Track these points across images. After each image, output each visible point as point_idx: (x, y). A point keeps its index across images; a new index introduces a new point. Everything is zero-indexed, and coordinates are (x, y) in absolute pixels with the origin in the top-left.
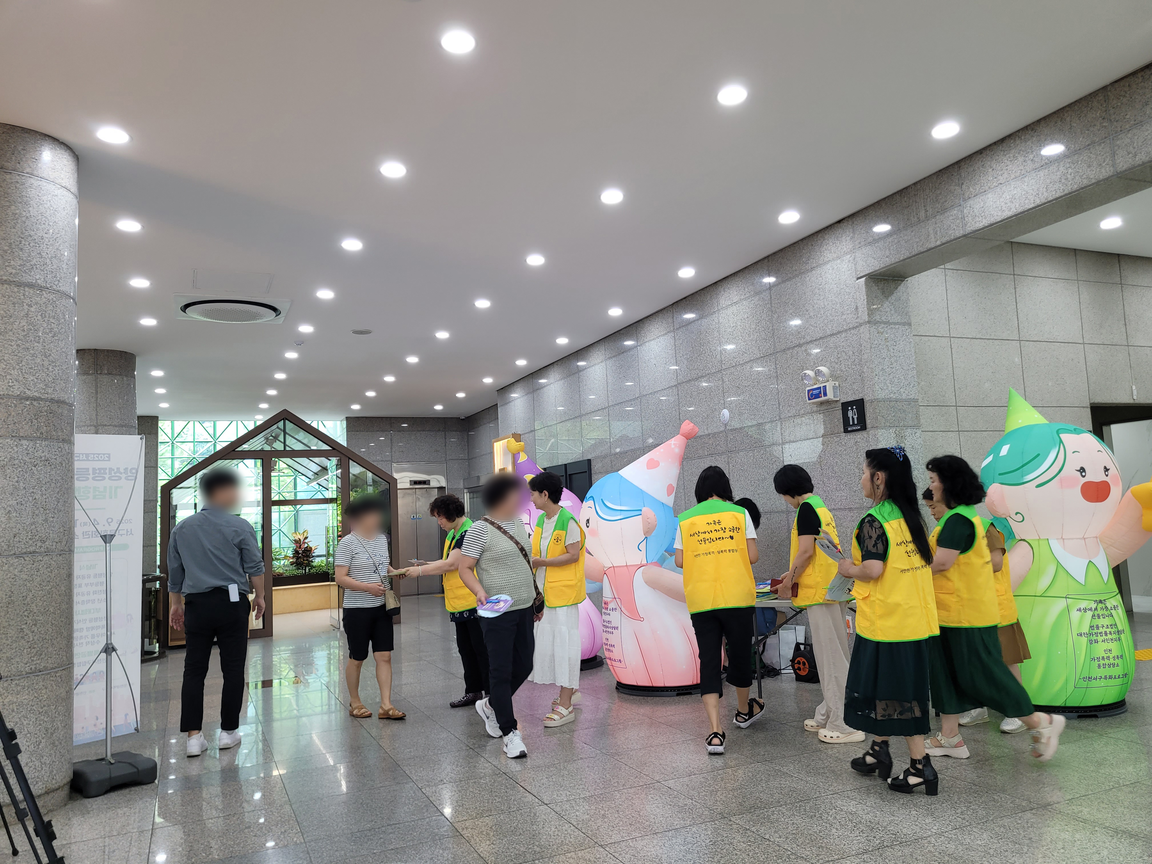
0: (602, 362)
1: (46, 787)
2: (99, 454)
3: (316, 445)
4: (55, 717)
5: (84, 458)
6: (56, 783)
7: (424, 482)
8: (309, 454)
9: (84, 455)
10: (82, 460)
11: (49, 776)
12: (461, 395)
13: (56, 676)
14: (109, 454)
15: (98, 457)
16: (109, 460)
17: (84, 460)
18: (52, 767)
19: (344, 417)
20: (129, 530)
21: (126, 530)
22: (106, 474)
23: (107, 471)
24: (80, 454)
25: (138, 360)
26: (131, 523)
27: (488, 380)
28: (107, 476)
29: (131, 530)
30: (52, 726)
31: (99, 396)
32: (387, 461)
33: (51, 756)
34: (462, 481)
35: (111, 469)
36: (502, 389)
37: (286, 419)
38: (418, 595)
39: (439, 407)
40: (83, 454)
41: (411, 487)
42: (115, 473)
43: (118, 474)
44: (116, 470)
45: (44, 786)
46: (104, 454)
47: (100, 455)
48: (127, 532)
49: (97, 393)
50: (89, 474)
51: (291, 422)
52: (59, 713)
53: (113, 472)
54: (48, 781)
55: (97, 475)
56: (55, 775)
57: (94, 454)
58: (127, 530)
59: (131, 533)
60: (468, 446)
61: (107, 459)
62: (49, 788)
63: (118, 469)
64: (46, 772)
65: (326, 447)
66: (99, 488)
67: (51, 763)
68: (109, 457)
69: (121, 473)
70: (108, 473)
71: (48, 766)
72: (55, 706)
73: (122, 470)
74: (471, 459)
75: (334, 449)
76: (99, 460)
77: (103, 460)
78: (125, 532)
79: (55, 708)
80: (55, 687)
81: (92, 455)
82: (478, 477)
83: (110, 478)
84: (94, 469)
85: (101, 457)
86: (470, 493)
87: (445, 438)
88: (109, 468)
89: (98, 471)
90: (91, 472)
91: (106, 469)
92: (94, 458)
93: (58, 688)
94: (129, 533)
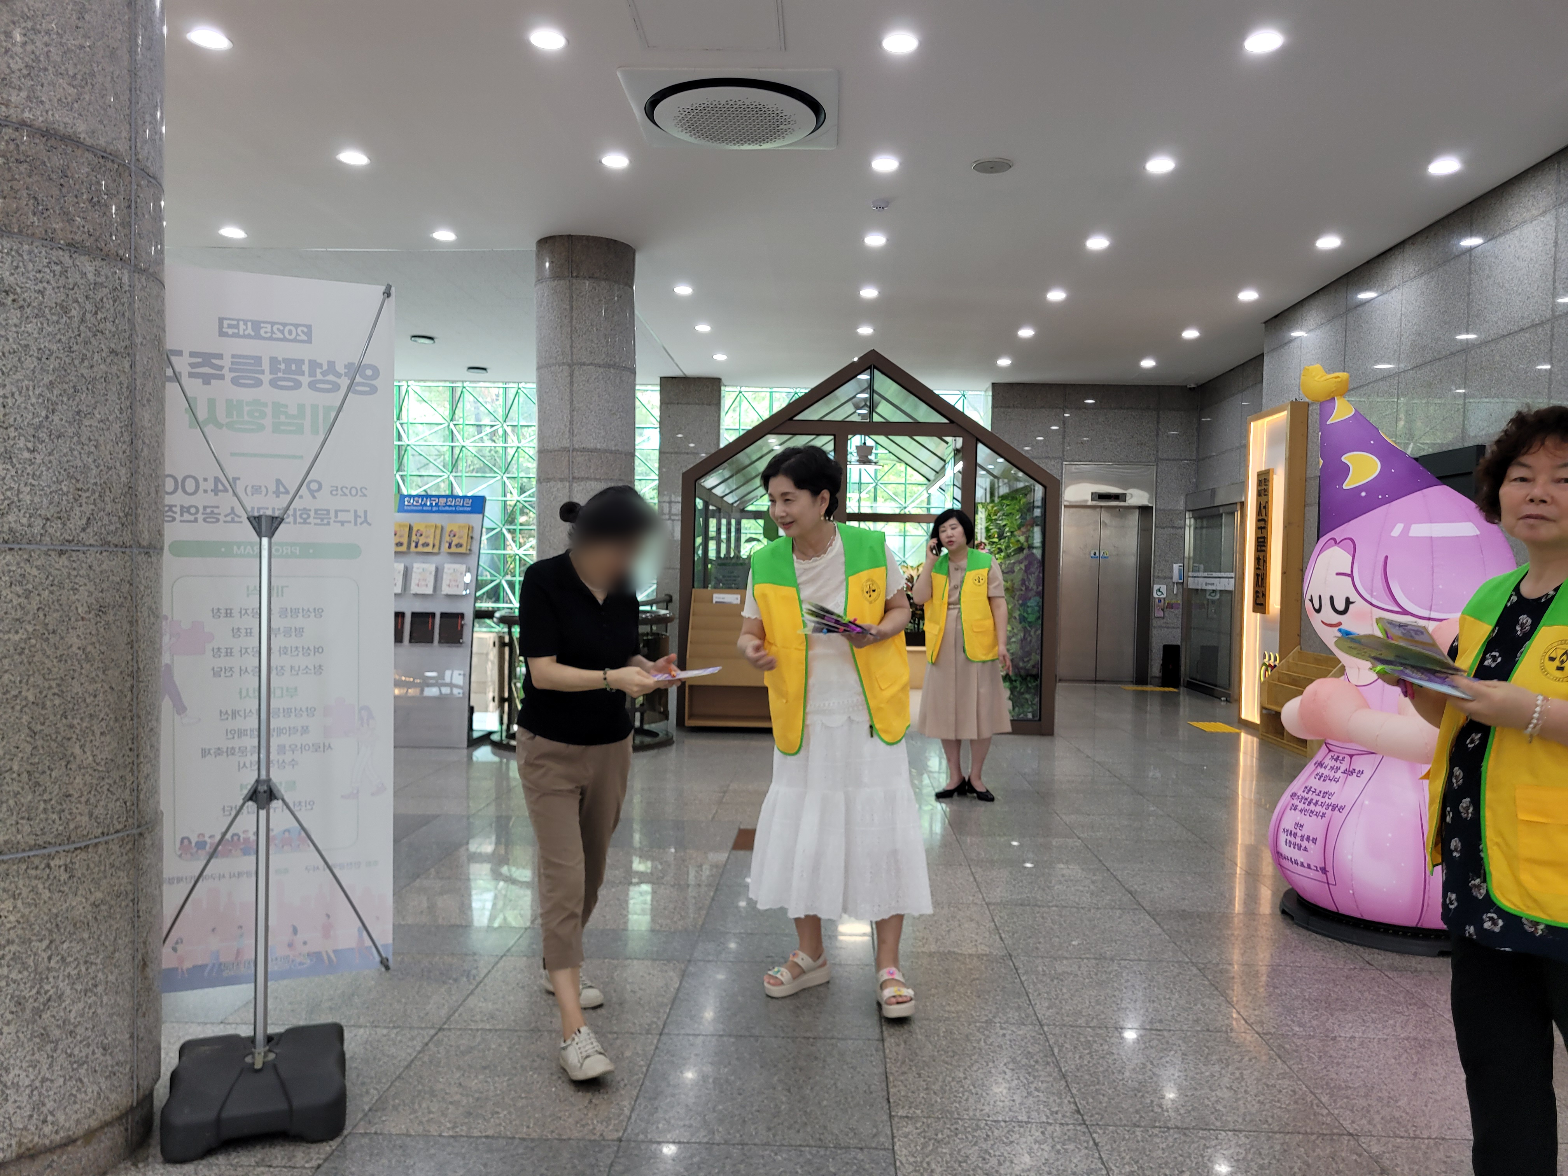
0: (1544, 213)
1: (20, 1144)
2: (285, 325)
3: (925, 414)
4: (49, 969)
5: (250, 331)
6: (57, 1132)
7: (1116, 497)
8: (913, 429)
9: (249, 324)
10: (244, 336)
11: (31, 1116)
12: (1191, 334)
13: (48, 866)
14: (309, 327)
15: (282, 332)
16: (309, 341)
17: (249, 336)
18: (40, 1094)
19: (988, 385)
20: (361, 513)
21: (352, 512)
22: (303, 374)
23: (306, 368)
24: (238, 320)
25: (639, 258)
26: (365, 495)
27: (1248, 295)
28: (305, 380)
29: (365, 512)
30: (38, 993)
31: (575, 315)
32: (1055, 458)
33: (35, 1067)
34: (1183, 497)
35: (314, 365)
36: (1276, 317)
37: (875, 367)
38: (1096, 681)
39: (1148, 363)
40: (245, 322)
41: (1094, 503)
42: (323, 374)
43: (331, 377)
44: (325, 367)
45: (13, 1142)
46: (297, 326)
47: (287, 328)
48: (356, 516)
49: (572, 308)
50: (263, 372)
51: (883, 373)
52: (63, 959)
53: (318, 371)
54: (25, 1128)
55: (280, 375)
56: (51, 1113)
57: (273, 324)
58: (356, 512)
59: (366, 521)
60: (1198, 436)
61: (304, 338)
62: (30, 1146)
63: (331, 364)
64: (19, 1107)
65: (937, 418)
66: (286, 406)
67: (37, 1083)
68: (309, 334)
69: (339, 375)
70: (307, 373)
71: (28, 1091)
72: (46, 943)
73: (340, 368)
74: (1203, 459)
75: (951, 422)
76: (285, 339)
77: (295, 340)
78: (350, 517)
79: (48, 947)
80: (46, 894)
81: (269, 326)
82: (1213, 492)
83: (312, 386)
84: (274, 361)
85: (290, 332)
86: (1195, 519)
87: (1158, 423)
88: (310, 361)
89: (283, 366)
90: (266, 365)
91: (302, 361)
92: (272, 332)
93: (57, 896)
94: (359, 520)
